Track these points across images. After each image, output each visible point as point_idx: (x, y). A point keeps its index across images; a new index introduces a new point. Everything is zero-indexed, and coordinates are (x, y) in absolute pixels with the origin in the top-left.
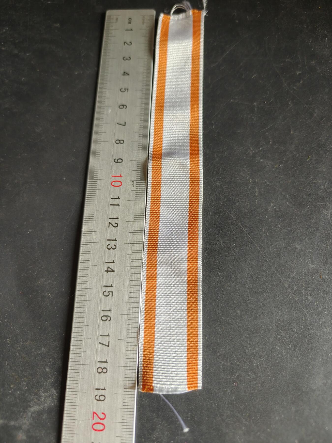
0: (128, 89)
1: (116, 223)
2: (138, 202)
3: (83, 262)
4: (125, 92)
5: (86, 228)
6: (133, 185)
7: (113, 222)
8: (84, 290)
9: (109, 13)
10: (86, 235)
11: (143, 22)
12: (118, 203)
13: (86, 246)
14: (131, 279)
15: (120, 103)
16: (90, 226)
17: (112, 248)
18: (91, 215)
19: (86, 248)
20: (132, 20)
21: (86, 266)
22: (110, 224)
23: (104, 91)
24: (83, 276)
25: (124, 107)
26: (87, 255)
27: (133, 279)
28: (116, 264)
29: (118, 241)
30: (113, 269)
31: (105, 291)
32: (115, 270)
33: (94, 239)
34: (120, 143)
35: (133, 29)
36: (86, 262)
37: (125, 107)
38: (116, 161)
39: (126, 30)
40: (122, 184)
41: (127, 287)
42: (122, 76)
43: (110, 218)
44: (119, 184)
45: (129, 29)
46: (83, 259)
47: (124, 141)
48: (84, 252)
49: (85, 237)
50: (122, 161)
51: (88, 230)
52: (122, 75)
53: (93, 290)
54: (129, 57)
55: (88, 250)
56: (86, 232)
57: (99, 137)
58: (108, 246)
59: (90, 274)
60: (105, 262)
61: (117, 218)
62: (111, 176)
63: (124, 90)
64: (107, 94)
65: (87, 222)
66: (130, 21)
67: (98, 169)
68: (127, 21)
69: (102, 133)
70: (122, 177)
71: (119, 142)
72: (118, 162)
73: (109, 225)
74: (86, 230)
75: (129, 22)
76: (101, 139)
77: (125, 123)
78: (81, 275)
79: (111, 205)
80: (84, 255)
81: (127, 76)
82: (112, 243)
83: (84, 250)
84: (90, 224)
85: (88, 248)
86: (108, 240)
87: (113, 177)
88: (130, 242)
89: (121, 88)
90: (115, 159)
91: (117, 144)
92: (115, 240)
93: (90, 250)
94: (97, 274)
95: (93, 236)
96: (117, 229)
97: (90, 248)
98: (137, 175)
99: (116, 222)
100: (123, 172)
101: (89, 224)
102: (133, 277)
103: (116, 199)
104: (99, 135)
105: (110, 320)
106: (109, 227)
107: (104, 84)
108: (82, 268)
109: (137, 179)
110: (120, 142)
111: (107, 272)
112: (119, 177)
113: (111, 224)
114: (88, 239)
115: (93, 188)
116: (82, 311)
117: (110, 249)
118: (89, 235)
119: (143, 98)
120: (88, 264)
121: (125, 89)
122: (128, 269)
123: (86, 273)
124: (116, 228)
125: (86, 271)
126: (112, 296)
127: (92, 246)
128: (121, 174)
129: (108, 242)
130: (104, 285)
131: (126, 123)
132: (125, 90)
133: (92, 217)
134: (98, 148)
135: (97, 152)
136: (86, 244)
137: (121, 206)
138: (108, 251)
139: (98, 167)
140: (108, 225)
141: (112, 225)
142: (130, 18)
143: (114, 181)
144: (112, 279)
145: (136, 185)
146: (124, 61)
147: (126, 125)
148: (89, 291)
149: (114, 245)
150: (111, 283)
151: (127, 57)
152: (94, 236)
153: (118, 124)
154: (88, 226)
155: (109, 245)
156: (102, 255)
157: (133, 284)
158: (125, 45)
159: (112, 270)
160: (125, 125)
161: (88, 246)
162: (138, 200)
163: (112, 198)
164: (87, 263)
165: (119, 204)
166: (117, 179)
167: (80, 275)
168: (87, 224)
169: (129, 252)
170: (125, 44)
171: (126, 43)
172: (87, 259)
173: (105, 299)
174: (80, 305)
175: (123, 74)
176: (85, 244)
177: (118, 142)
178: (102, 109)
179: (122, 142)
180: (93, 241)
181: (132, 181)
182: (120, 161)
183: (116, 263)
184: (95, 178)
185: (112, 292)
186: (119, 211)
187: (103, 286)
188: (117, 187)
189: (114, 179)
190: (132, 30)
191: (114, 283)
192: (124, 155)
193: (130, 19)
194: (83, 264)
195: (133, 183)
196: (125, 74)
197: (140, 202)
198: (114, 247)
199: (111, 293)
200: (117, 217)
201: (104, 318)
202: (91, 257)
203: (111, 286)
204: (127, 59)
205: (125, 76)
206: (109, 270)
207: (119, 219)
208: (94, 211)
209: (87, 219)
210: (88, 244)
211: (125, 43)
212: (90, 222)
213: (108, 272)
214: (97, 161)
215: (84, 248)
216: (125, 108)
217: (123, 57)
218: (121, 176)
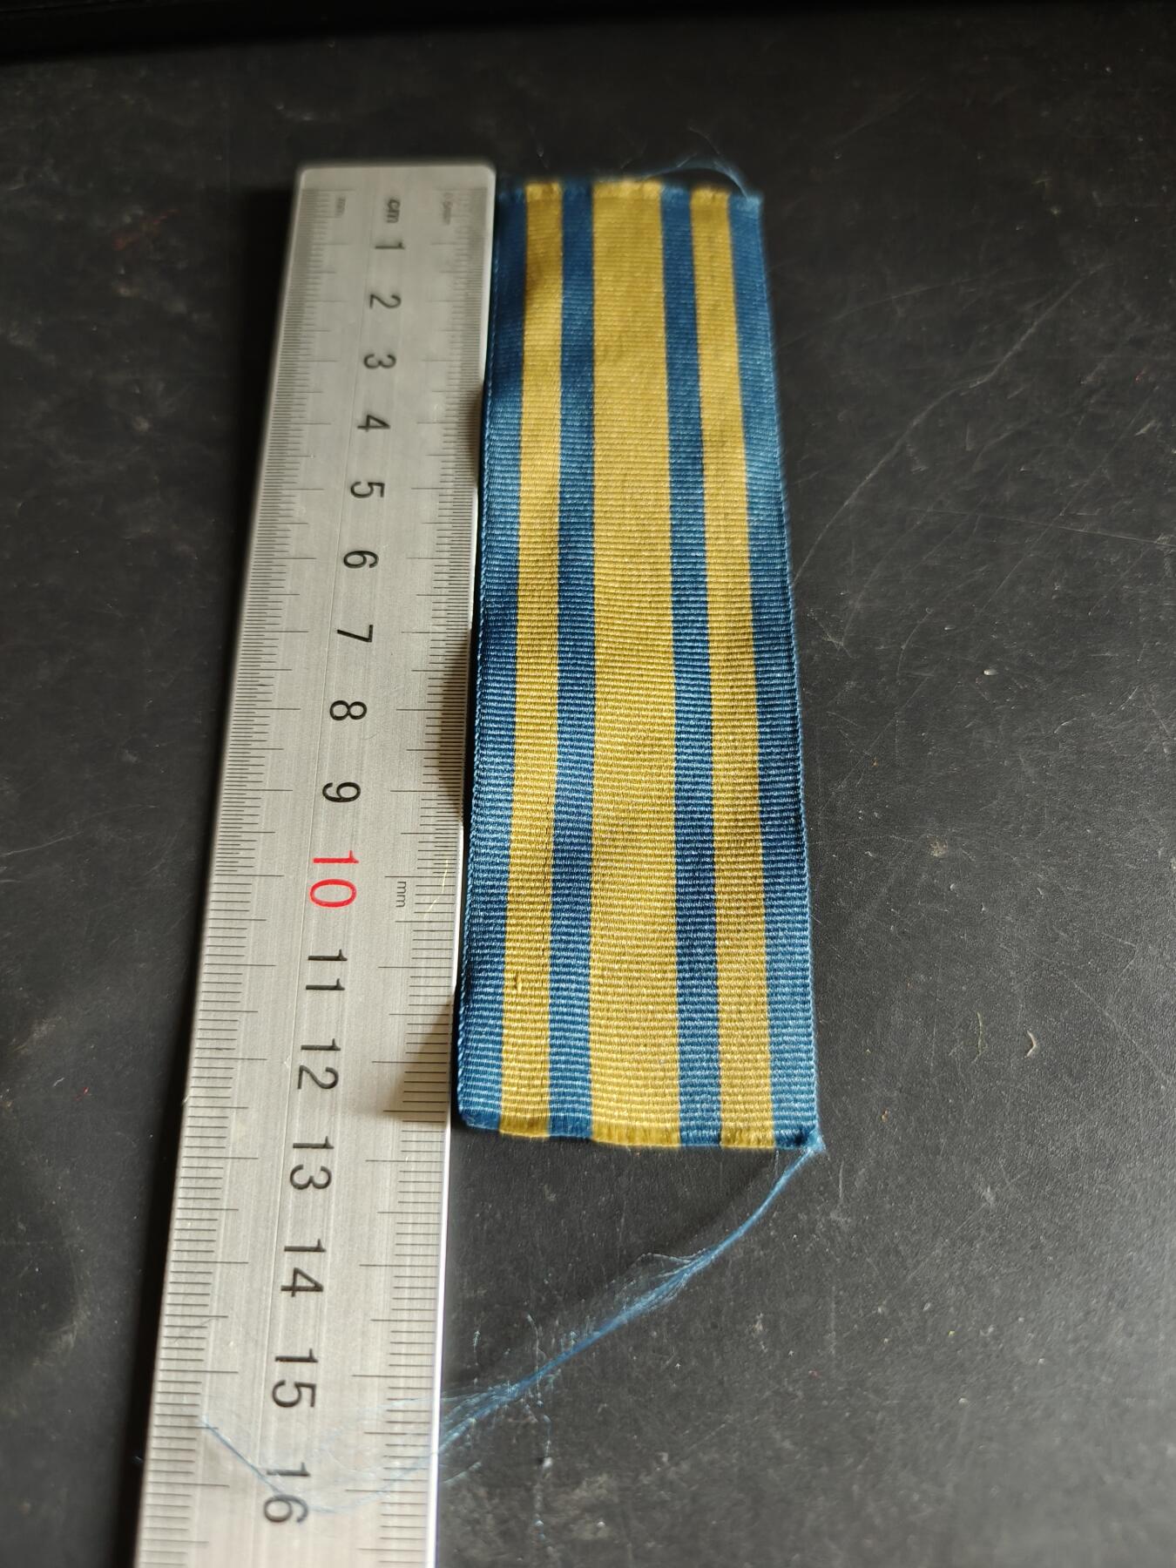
0: (381, 485)
1: (329, 1070)
2: (423, 972)
3: (186, 1246)
4: (371, 497)
5: (202, 1092)
6: (402, 898)
7: (319, 1063)
8: (190, 1377)
9: (308, 178)
10: (201, 1122)
11: (447, 215)
12: (338, 981)
13: (201, 1173)
14: (394, 1326)
15: (348, 547)
16: (220, 1083)
17: (311, 1181)
18: (224, 1035)
19: (201, 1183)
20: (401, 209)
21: (201, 1267)
22: (304, 1073)
23: (285, 492)
24: (187, 1311)
25: (365, 559)
26: (206, 1215)
27: (404, 1326)
28: (329, 1254)
29: (337, 1149)
30: (313, 1276)
31: (282, 1384)
32: (326, 1284)
33: (234, 1144)
34: (349, 717)
35: (404, 244)
36: (202, 1247)
37: (370, 559)
38: (331, 792)
39: (378, 247)
40: (354, 896)
41: (376, 1363)
42: (362, 431)
43: (304, 1048)
44: (342, 893)
45: (390, 241)
46: (187, 1235)
47: (368, 706)
48: (191, 1204)
49: (198, 1132)
50: (358, 793)
51: (209, 1102)
52: (360, 427)
53: (228, 1378)
54: (390, 356)
55: (208, 1194)
56: (200, 1112)
57: (261, 689)
58: (293, 1172)
59: (215, 1305)
60: (283, 1248)
61: (333, 1048)
62: (312, 861)
63: (369, 489)
64: (298, 505)
65: (206, 1063)
66: (393, 210)
67: (256, 828)
68: (381, 209)
69: (272, 673)
70: (356, 862)
71: (348, 710)
72: (340, 799)
73: (300, 1075)
74: (202, 1102)
75: (389, 216)
76: (270, 697)
77: (371, 627)
78: (179, 1310)
79: (309, 988)
80: (190, 1214)
81: (381, 432)
82: (314, 1162)
83: (192, 1194)
84: (220, 1073)
85: (210, 1184)
86: (297, 1146)
87: (319, 865)
88: (389, 1152)
89: (353, 482)
90: (329, 785)
91: (335, 721)
92: (326, 1146)
93: (216, 1194)
94: (249, 1302)
95: (233, 1131)
96: (332, 1096)
97: (218, 1183)
98: (421, 855)
99: (330, 1066)
100: (359, 842)
101: (212, 1073)
102: (405, 1315)
103: (329, 963)
104: (262, 681)
105: (300, 1520)
106: (299, 1087)
107: (287, 465)
108: (183, 1278)
109: (419, 873)
110: (348, 714)
111: (290, 1293)
112: (342, 865)
113: (308, 1072)
114: (212, 1142)
115: (236, 915)
116: (181, 1479)
117: (306, 1186)
118: (215, 1123)
119: (446, 519)
120: (211, 1257)
121: (370, 484)
122: (383, 1279)
123: (200, 1300)
124: (329, 1091)
125: (199, 1289)
126: (312, 1404)
127: (228, 1172)
128: (351, 852)
129: (296, 1158)
130: (280, 1353)
131: (374, 629)
132: (372, 490)
133: (224, 1045)
134: (256, 737)
135: (254, 753)
136: (203, 1163)
137: (351, 992)
138: (296, 1197)
139: (256, 820)
140: (297, 1077)
141: (313, 1077)
142: (394, 201)
143: (321, 880)
144: (315, 1326)
145: (417, 899)
146: (370, 371)
147: (374, 635)
148: (211, 1382)
149: (324, 1169)
150: (311, 1346)
151: (381, 354)
152: (236, 1129)
153: (340, 632)
154: (210, 1083)
155: (299, 1168)
156: (271, 1214)
157: (403, 1349)
158: (374, 306)
159: (310, 1285)
160: (368, 640)
161: (211, 1173)
162: (423, 963)
163: (311, 958)
164: (204, 1254)
165: (342, 984)
166: (336, 871)
167: (173, 1307)
168: (206, 1073)
169: (387, 1201)
170: (371, 302)
171: (379, 300)
172: (206, 1236)
173: (280, 1419)
174: (173, 1446)
175: (364, 424)
176: (195, 1163)
177: (340, 710)
178: (275, 569)
179: (357, 711)
180: (234, 1151)
181: (399, 880)
182: (348, 792)
183: (329, 1250)
184: (241, 871)
185: (312, 1387)
186: (342, 1016)
187: (273, 1357)
188: (337, 909)
189: (321, 872)
190: (400, 246)
191: (322, 1345)
192: (365, 765)
193: (394, 204)
194: (185, 1257)
195: (402, 890)
196: (371, 422)
197: (431, 972)
198: (322, 1179)
199: (306, 1392)
200: (334, 1041)
201: (276, 1510)
202: (223, 1225)
203: (310, 1359)
204: (380, 363)
205: (372, 431)
206: (301, 1282)
207: (343, 1052)
208: (236, 1016)
209: (207, 1054)
210: (213, 1163)
211: (372, 297)
212: (220, 1064)
213: (293, 1295)
214: (250, 794)
215: (193, 1183)
216: (371, 566)
217: (363, 358)
218: (350, 860)
